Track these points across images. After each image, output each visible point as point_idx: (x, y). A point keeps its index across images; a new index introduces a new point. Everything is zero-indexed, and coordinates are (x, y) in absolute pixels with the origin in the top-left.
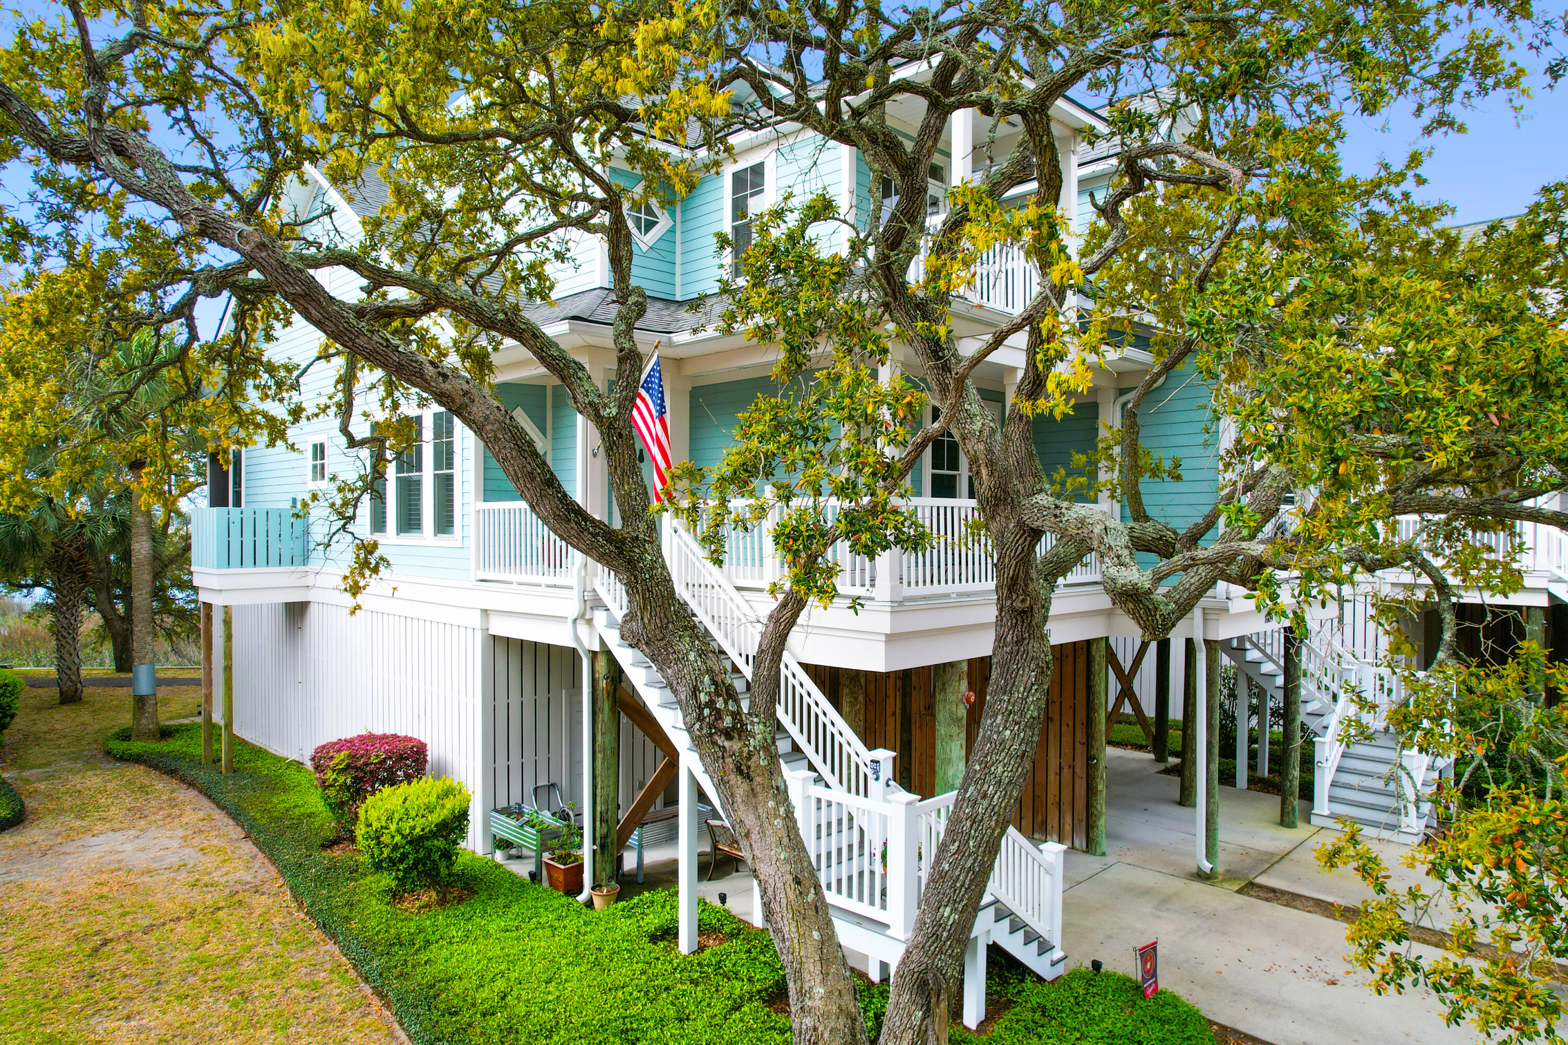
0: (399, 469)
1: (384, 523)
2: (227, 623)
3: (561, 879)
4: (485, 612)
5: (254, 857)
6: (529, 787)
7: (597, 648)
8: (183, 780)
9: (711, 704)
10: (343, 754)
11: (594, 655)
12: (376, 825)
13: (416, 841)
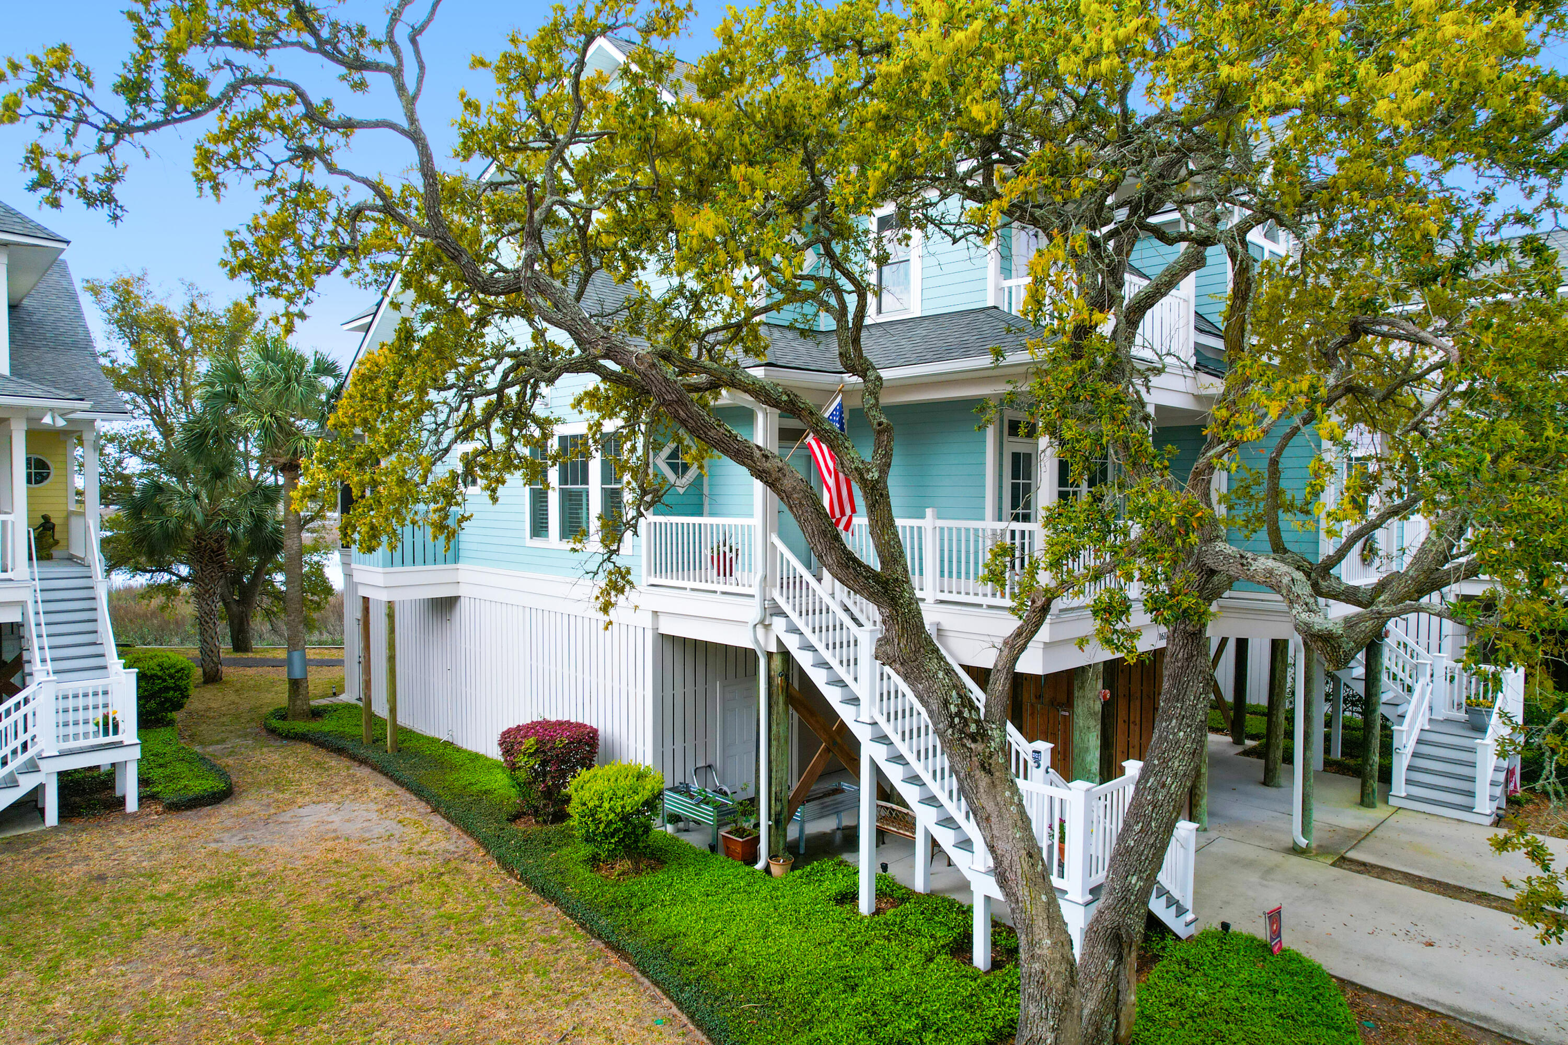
0: (563, 480)
1: (545, 528)
2: (391, 616)
3: (739, 850)
4: (655, 613)
5: (448, 829)
6: (690, 768)
7: (773, 648)
8: (353, 758)
9: (959, 714)
10: (532, 740)
11: (770, 655)
12: (591, 805)
13: (625, 818)
